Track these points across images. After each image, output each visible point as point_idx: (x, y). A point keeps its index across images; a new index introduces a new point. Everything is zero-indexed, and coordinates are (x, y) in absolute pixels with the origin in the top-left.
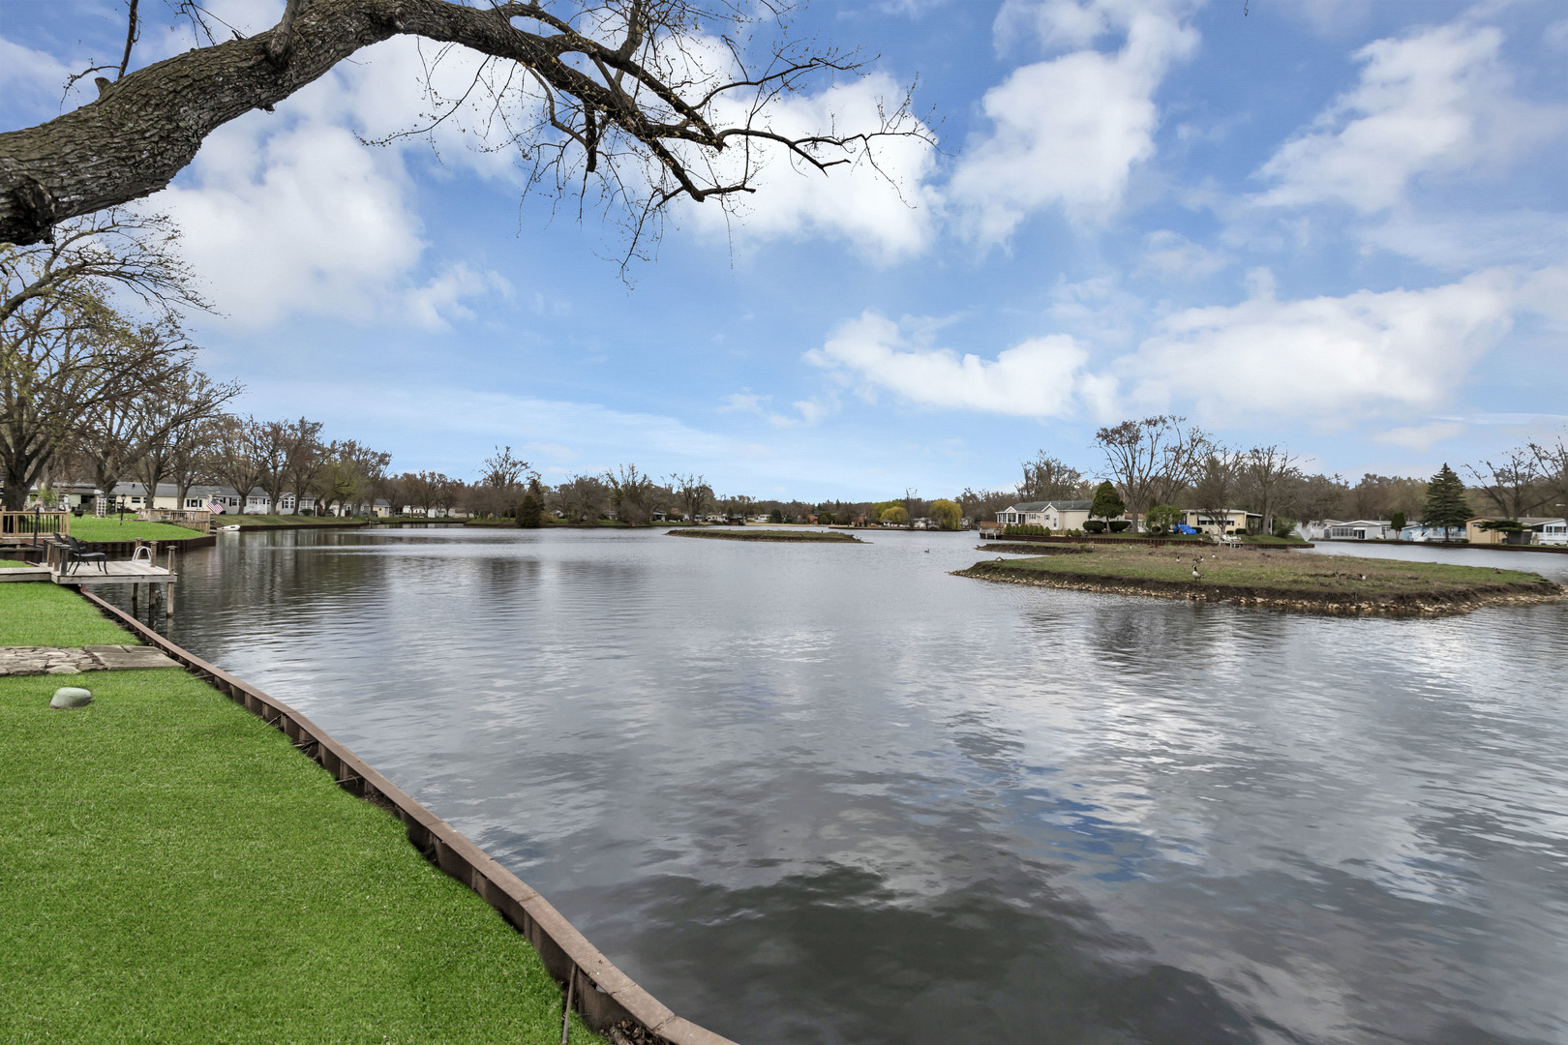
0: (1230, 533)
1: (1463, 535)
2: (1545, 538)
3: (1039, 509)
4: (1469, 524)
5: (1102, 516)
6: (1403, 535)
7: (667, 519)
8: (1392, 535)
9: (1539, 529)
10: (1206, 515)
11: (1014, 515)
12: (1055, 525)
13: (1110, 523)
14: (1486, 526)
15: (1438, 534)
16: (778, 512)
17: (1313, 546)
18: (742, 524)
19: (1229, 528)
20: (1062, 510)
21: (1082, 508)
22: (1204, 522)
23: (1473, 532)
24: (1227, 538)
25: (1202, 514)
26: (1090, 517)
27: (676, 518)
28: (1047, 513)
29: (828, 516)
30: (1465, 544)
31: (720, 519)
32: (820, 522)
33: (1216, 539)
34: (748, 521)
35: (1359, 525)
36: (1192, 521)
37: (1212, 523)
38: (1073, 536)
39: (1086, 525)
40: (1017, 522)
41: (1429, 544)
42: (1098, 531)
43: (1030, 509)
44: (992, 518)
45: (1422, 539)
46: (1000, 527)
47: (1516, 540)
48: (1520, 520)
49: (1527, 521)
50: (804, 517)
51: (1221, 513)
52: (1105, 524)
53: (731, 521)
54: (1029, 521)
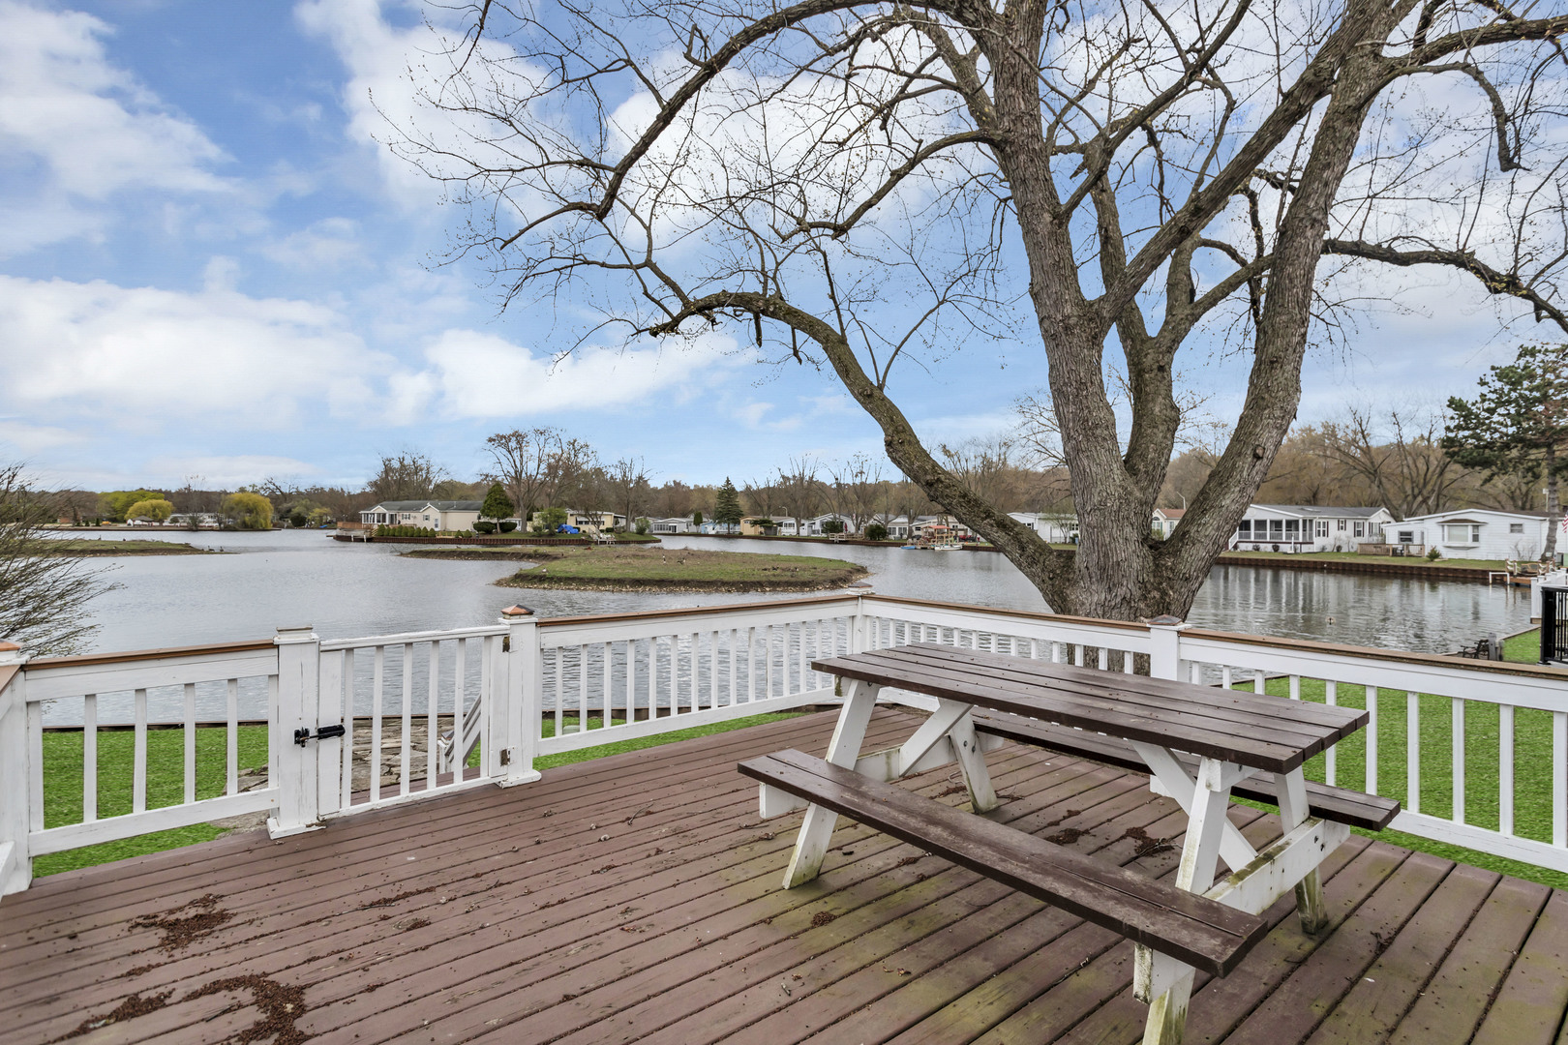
0: (602, 531)
1: (737, 529)
2: (785, 531)
3: (417, 509)
4: (742, 521)
5: (492, 517)
6: (702, 529)
8: (693, 529)
9: (780, 525)
10: (585, 516)
11: (384, 515)
12: (436, 526)
13: (501, 524)
14: (755, 523)
15: (722, 529)
17: (660, 541)
19: (602, 527)
20: (444, 509)
21: (467, 509)
22: (581, 523)
23: (745, 527)
24: (604, 537)
25: (582, 515)
26: (479, 518)
28: (426, 513)
30: (741, 536)
33: (595, 537)
35: (673, 522)
36: (571, 522)
37: (587, 523)
38: (462, 538)
39: (477, 526)
40: (387, 522)
41: (718, 536)
42: (489, 532)
43: (401, 509)
44: (355, 519)
45: (713, 532)
46: (369, 528)
47: (769, 532)
48: (772, 518)
49: (775, 519)
51: (596, 515)
52: (495, 524)
54: (404, 522)
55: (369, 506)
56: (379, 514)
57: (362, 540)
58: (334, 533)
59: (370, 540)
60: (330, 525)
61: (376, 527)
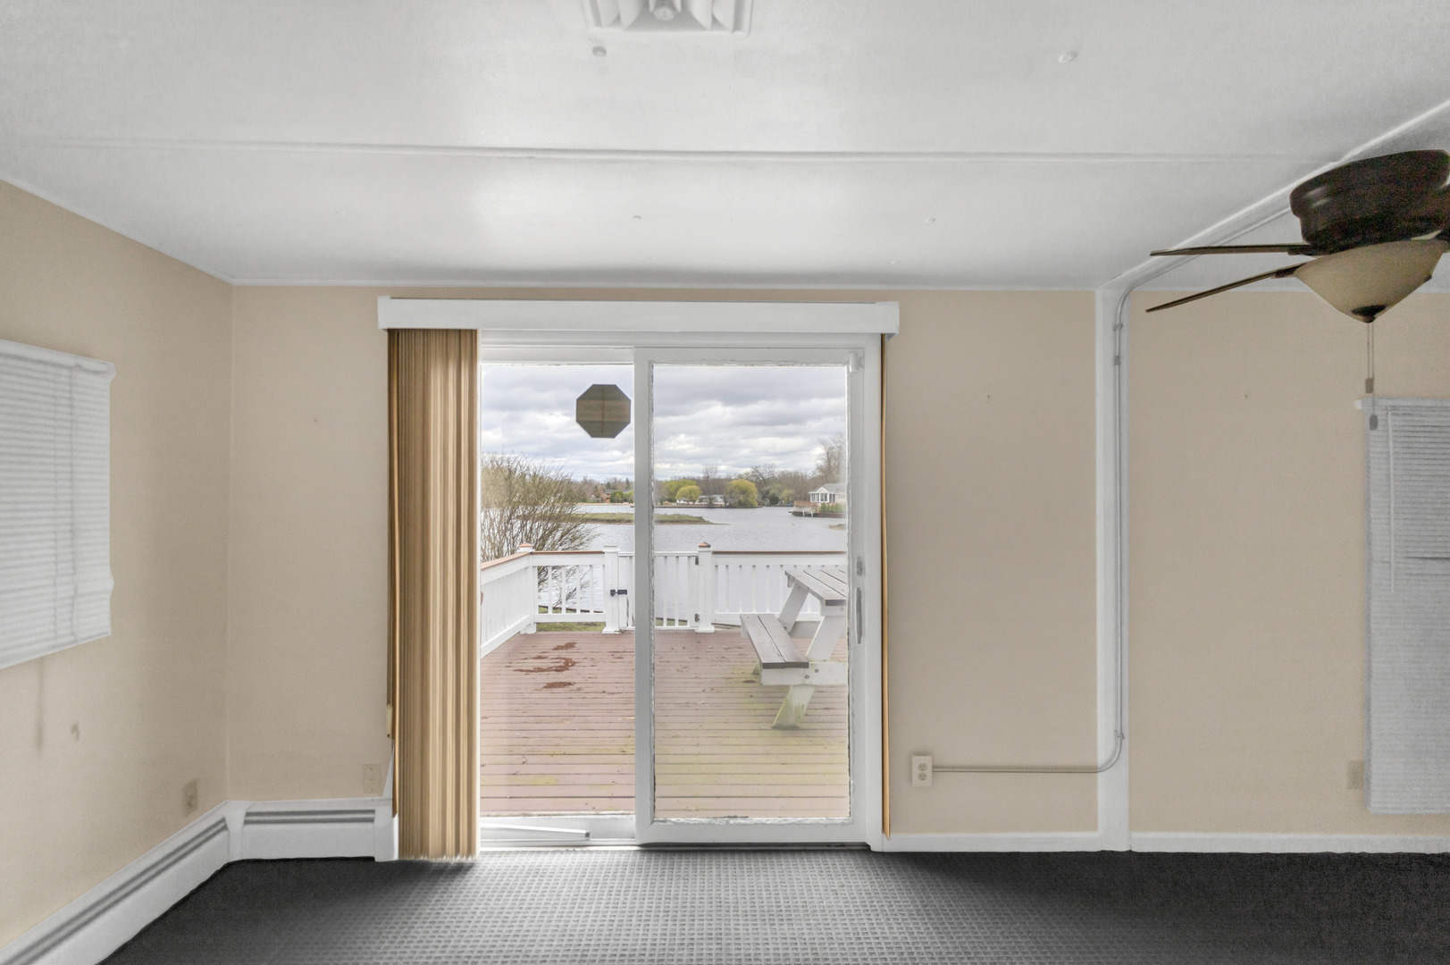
11: (826, 495)
40: (828, 501)
44: (806, 499)
46: (815, 506)
55: (815, 488)
56: (822, 494)
57: (810, 515)
58: (794, 509)
59: (816, 515)
60: (789, 504)
61: (820, 505)
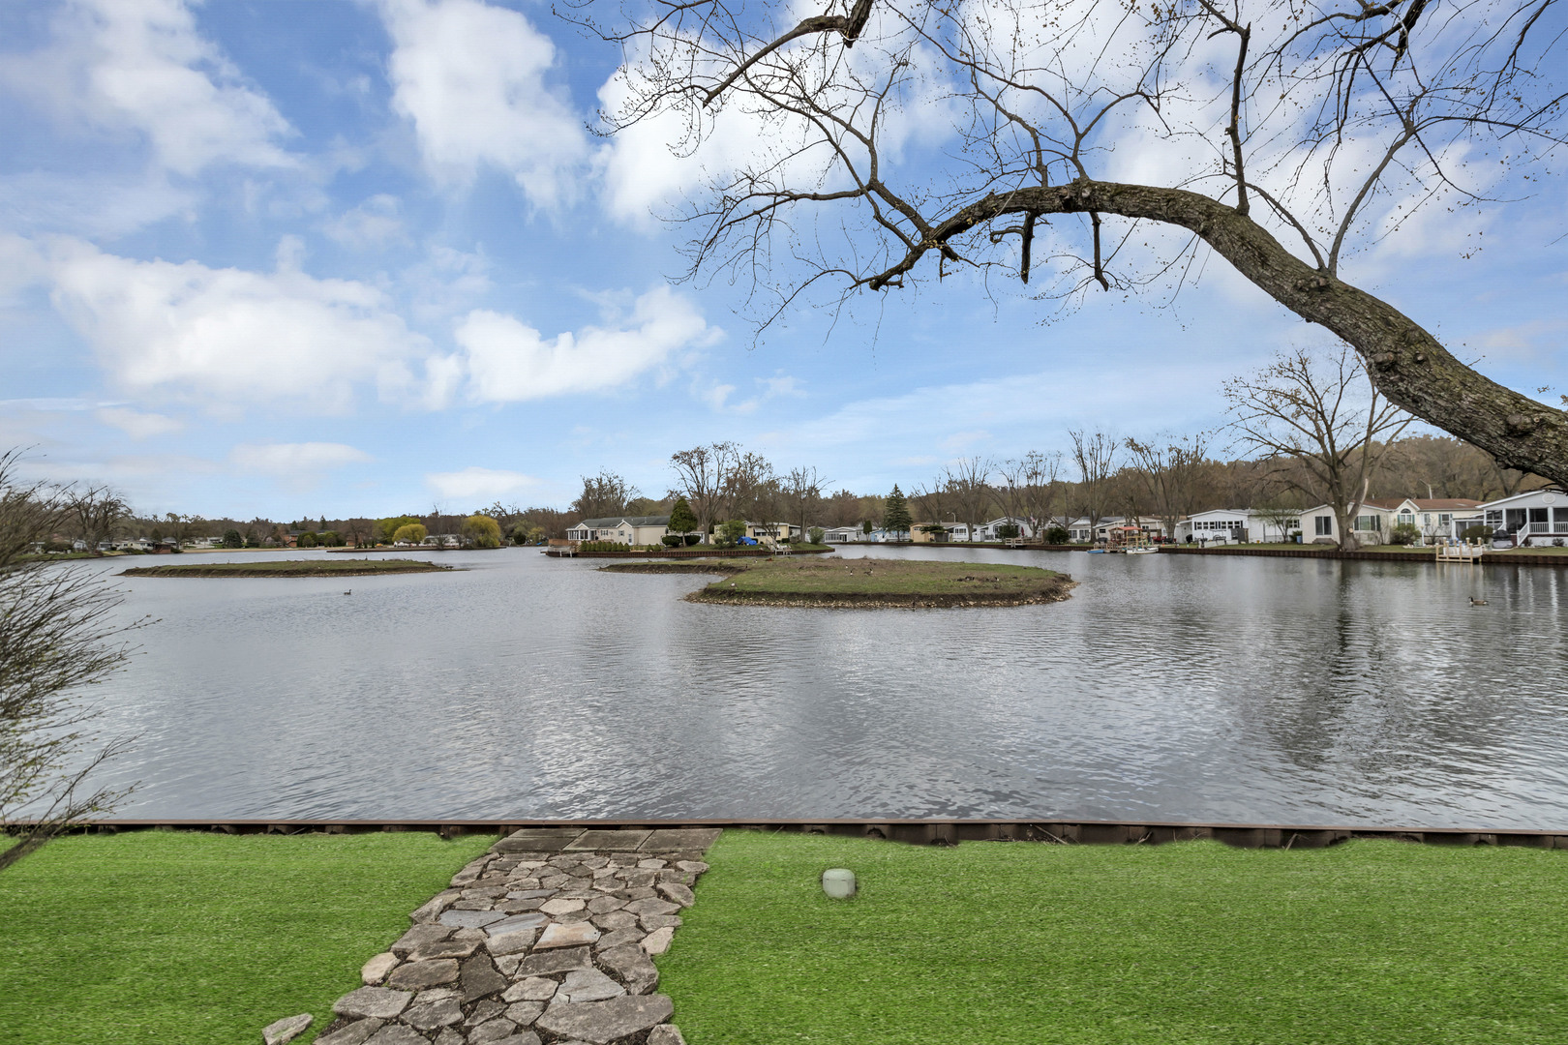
0: (778, 542)
1: (907, 536)
2: (957, 537)
3: (613, 525)
4: (911, 528)
5: (679, 531)
6: (871, 537)
7: (46, 549)
8: (863, 537)
9: (951, 531)
10: (762, 527)
11: (586, 532)
12: (630, 540)
13: (686, 537)
14: (925, 530)
15: (892, 536)
16: (233, 535)
17: (833, 550)
18: (177, 552)
19: (778, 538)
20: (637, 525)
21: (656, 524)
22: (758, 534)
23: (915, 534)
24: (781, 547)
25: (759, 527)
26: (667, 532)
27: (60, 548)
28: (621, 529)
29: (314, 536)
30: (911, 543)
31: (137, 546)
32: (300, 544)
33: (772, 548)
34: (185, 547)
35: (844, 531)
36: (749, 534)
37: (764, 534)
38: (652, 552)
39: (666, 540)
40: (589, 539)
41: (887, 544)
42: (676, 545)
43: (600, 526)
44: (563, 536)
45: (883, 540)
46: (574, 544)
47: (940, 538)
48: (942, 524)
49: (945, 525)
50: (277, 539)
51: (772, 526)
52: (681, 538)
53: (157, 549)
54: (602, 538)
55: (574, 524)
56: (582, 531)
57: (568, 556)
58: (546, 549)
59: (575, 555)
60: (543, 542)
61: (579, 543)
